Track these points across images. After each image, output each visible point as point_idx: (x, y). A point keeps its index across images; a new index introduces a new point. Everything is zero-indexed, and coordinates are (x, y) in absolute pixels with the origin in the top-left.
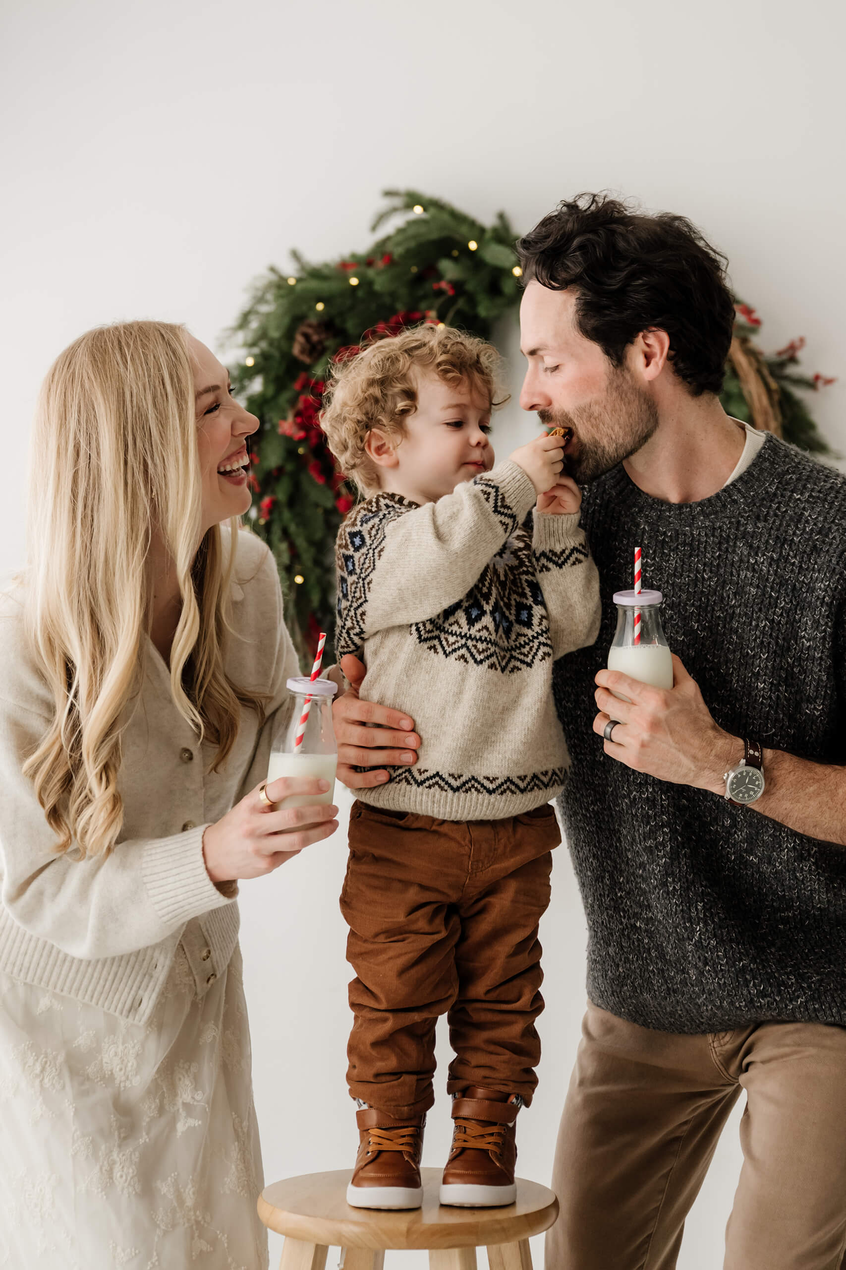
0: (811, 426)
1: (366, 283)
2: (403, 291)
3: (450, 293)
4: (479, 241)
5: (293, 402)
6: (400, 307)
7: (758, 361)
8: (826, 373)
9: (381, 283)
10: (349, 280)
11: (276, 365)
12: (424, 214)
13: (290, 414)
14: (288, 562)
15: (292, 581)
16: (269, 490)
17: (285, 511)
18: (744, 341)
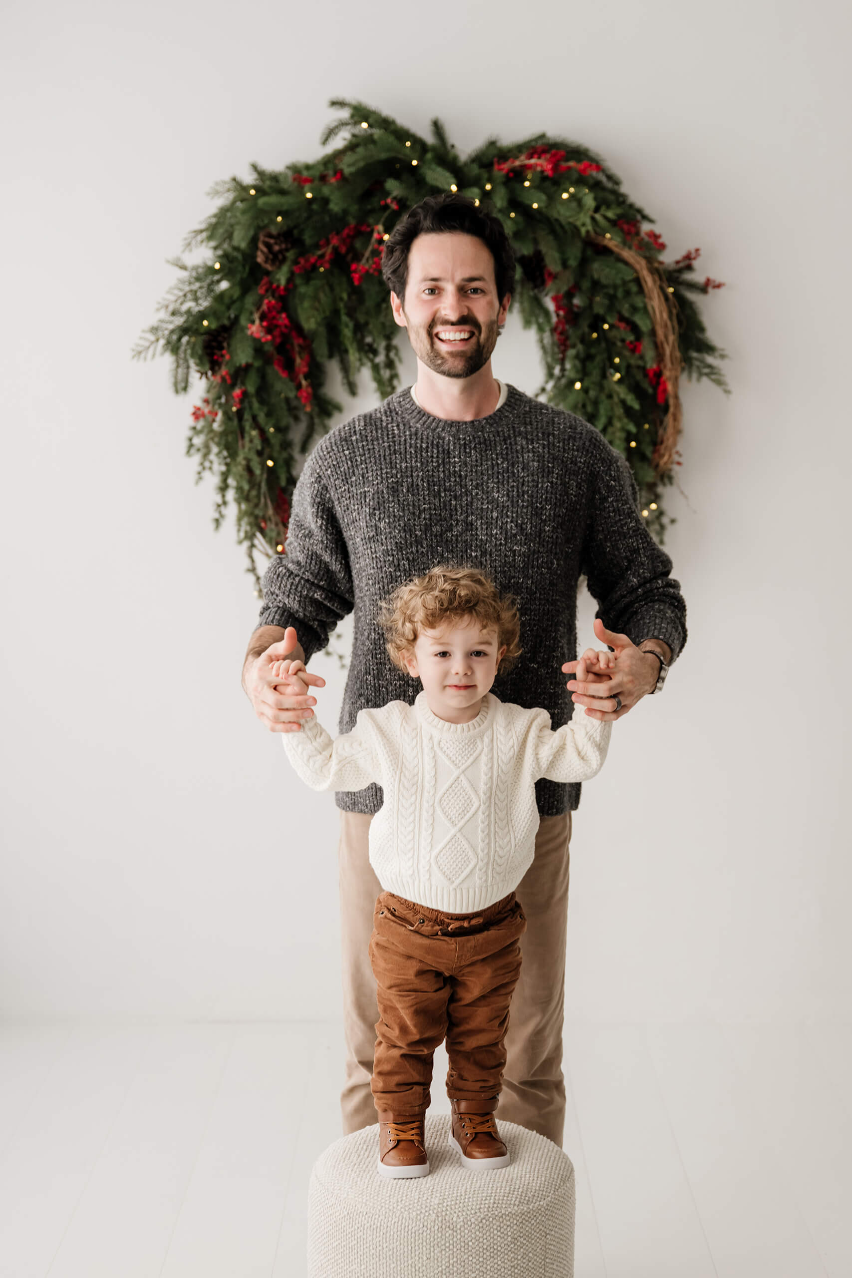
0: (702, 329)
1: (321, 200)
2: (354, 208)
3: (394, 206)
4: (421, 158)
5: (258, 306)
6: (352, 222)
8: (717, 277)
10: (304, 195)
11: (240, 268)
12: (369, 131)
13: (256, 316)
14: (259, 448)
15: (264, 464)
16: (239, 382)
17: (255, 402)
18: (649, 259)
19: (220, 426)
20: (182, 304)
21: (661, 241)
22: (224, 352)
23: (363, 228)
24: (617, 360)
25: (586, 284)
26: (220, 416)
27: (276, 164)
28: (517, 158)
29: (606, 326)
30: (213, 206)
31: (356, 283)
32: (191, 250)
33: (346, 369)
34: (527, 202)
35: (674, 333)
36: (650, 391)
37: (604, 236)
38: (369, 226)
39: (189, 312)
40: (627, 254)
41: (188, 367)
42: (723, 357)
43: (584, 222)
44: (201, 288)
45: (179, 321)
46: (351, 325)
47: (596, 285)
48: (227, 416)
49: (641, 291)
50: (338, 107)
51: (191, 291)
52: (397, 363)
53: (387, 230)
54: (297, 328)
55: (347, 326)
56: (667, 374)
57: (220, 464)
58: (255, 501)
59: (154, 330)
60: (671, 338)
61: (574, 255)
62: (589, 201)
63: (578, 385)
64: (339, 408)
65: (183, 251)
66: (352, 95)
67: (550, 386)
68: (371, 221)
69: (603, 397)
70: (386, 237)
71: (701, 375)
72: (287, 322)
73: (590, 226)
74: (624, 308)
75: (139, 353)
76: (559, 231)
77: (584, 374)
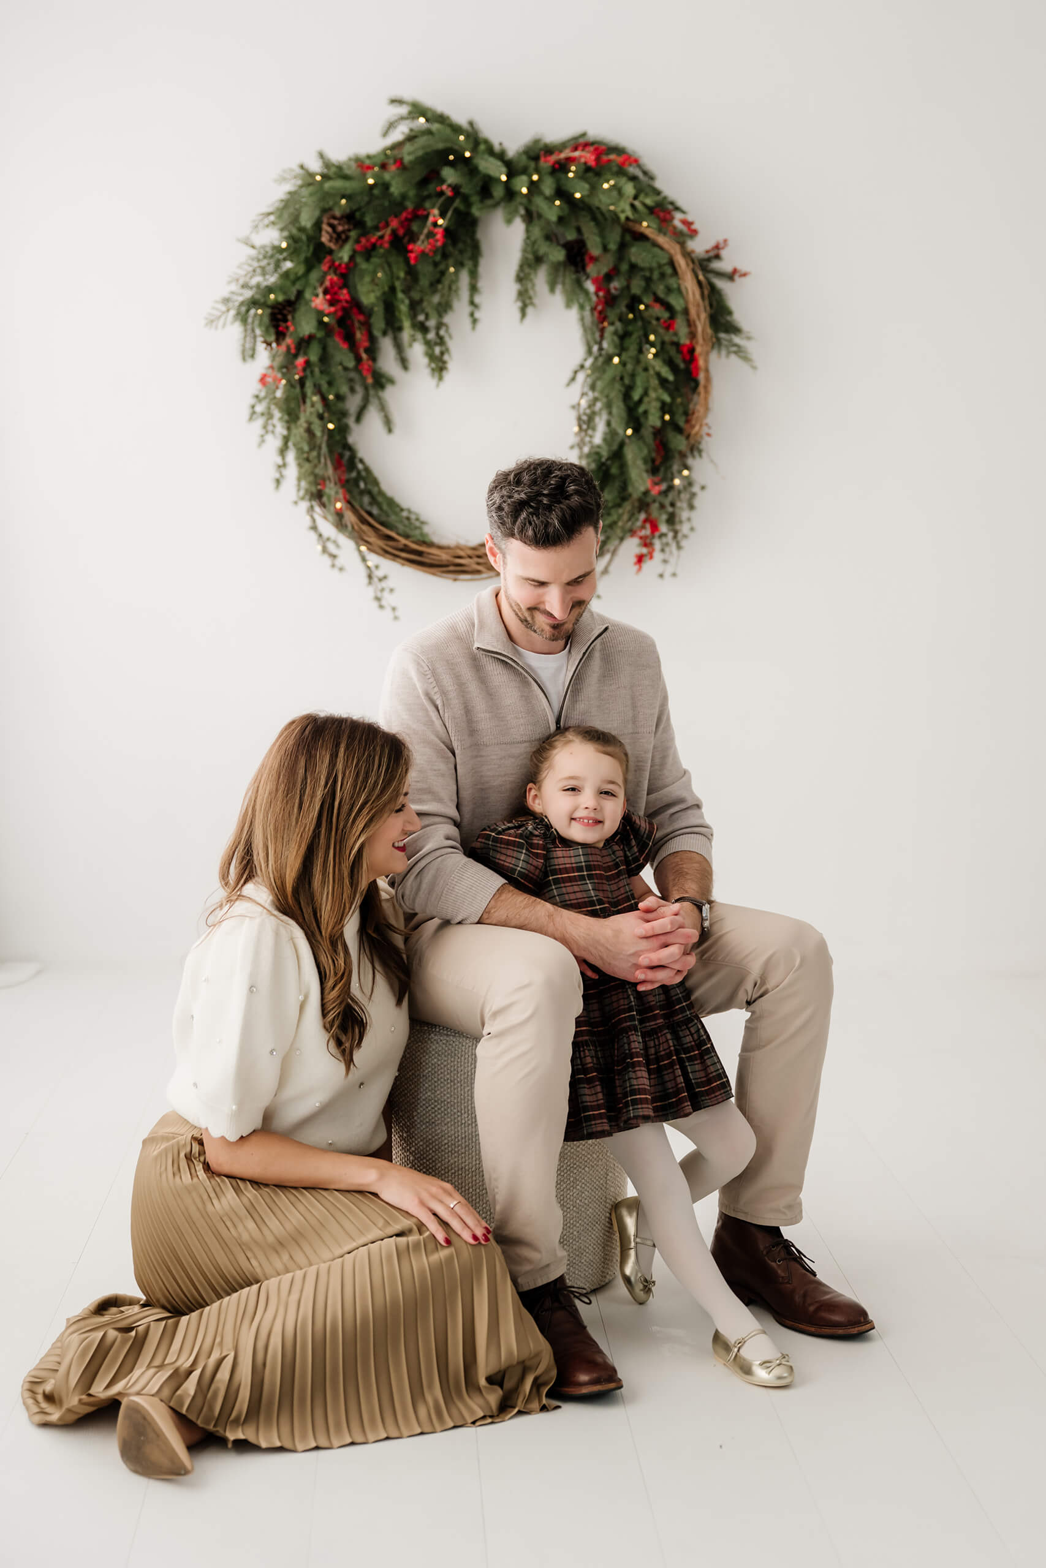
0: (730, 313)
1: (382, 185)
2: (412, 193)
3: (449, 193)
4: (474, 149)
5: (321, 281)
6: (410, 205)
7: (693, 261)
8: (742, 267)
9: (395, 187)
10: (366, 181)
11: (305, 248)
12: (428, 125)
13: (320, 291)
14: (321, 411)
15: (325, 427)
16: (302, 352)
17: (317, 370)
18: (682, 245)
19: (284, 392)
20: (251, 278)
21: (693, 227)
22: (289, 323)
23: (420, 213)
24: (652, 337)
25: (624, 267)
26: (284, 382)
27: (340, 155)
28: (561, 151)
29: (642, 307)
30: (279, 192)
31: (412, 262)
32: (257, 232)
33: (399, 347)
34: (572, 191)
35: (705, 310)
36: (682, 366)
37: (641, 223)
38: (425, 210)
39: (258, 286)
40: (661, 240)
41: (255, 337)
42: (749, 338)
43: (624, 210)
44: (269, 264)
45: (248, 294)
46: (407, 302)
47: (633, 267)
48: (290, 384)
49: (675, 272)
50: (397, 104)
51: (260, 267)
52: (447, 339)
53: (443, 215)
54: (355, 304)
55: (403, 302)
56: (699, 350)
57: (283, 427)
58: (316, 461)
59: (226, 301)
60: (704, 316)
61: (614, 239)
62: (629, 189)
63: (616, 360)
64: (391, 381)
65: (251, 232)
66: (410, 93)
67: (589, 363)
68: (427, 205)
69: (639, 369)
70: (441, 222)
71: (729, 353)
72: (347, 297)
73: (629, 213)
74: (660, 290)
75: (211, 322)
76: (601, 219)
77: (621, 350)
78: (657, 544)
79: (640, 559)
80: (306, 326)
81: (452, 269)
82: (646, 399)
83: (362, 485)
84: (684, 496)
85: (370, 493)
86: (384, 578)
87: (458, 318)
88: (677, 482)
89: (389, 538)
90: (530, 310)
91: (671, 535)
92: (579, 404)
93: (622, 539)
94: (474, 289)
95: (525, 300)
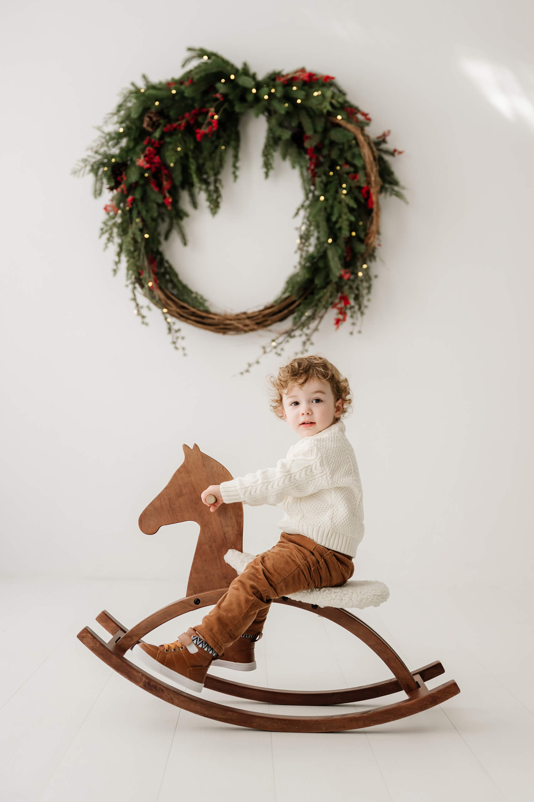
0: (392, 173)
1: (180, 93)
2: (198, 97)
3: (221, 99)
4: (235, 75)
5: (143, 151)
6: (197, 105)
8: (399, 149)
9: (188, 93)
10: (171, 91)
11: (134, 132)
12: (209, 60)
13: (142, 156)
14: (141, 228)
15: (143, 237)
16: (131, 193)
17: (139, 204)
18: (362, 130)
19: (121, 218)
20: (101, 147)
21: (368, 117)
22: (123, 176)
23: (203, 110)
24: (344, 186)
25: (327, 142)
26: (120, 212)
27: (155, 79)
29: (338, 168)
31: (198, 140)
32: (106, 125)
33: (192, 195)
34: (295, 98)
36: (363, 201)
37: (337, 116)
38: (205, 108)
39: (104, 153)
40: (350, 127)
41: (102, 183)
42: (403, 188)
43: (326, 107)
44: (112, 142)
45: (99, 157)
46: (195, 163)
47: (333, 143)
48: (124, 213)
49: (357, 144)
50: (191, 51)
51: (105, 142)
52: (220, 188)
53: (217, 112)
54: (165, 165)
55: (193, 164)
56: (372, 192)
57: (119, 238)
58: (137, 258)
59: (85, 161)
60: (375, 169)
61: (320, 126)
63: (322, 198)
64: (187, 215)
67: (307, 203)
69: (336, 203)
70: (216, 117)
71: (391, 194)
72: (159, 160)
73: (329, 108)
74: (349, 155)
75: (75, 172)
76: (313, 114)
77: (325, 192)
78: (349, 313)
79: (338, 322)
80: (133, 176)
81: (223, 147)
82: (340, 220)
83: (167, 277)
84: (365, 284)
85: (171, 281)
86: (178, 331)
87: (226, 175)
88: (360, 274)
89: (183, 307)
90: (271, 173)
91: (357, 307)
92: (300, 228)
93: (326, 308)
94: (236, 157)
95: (267, 165)
